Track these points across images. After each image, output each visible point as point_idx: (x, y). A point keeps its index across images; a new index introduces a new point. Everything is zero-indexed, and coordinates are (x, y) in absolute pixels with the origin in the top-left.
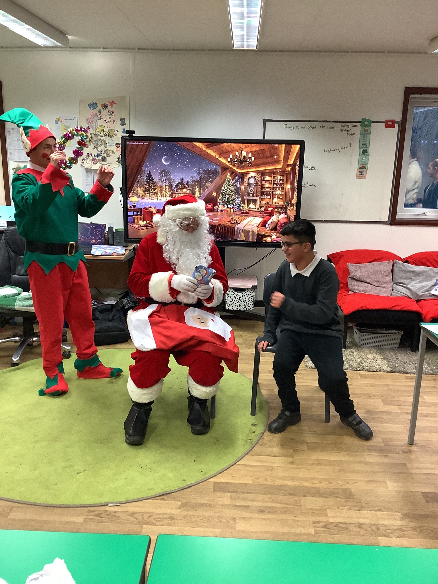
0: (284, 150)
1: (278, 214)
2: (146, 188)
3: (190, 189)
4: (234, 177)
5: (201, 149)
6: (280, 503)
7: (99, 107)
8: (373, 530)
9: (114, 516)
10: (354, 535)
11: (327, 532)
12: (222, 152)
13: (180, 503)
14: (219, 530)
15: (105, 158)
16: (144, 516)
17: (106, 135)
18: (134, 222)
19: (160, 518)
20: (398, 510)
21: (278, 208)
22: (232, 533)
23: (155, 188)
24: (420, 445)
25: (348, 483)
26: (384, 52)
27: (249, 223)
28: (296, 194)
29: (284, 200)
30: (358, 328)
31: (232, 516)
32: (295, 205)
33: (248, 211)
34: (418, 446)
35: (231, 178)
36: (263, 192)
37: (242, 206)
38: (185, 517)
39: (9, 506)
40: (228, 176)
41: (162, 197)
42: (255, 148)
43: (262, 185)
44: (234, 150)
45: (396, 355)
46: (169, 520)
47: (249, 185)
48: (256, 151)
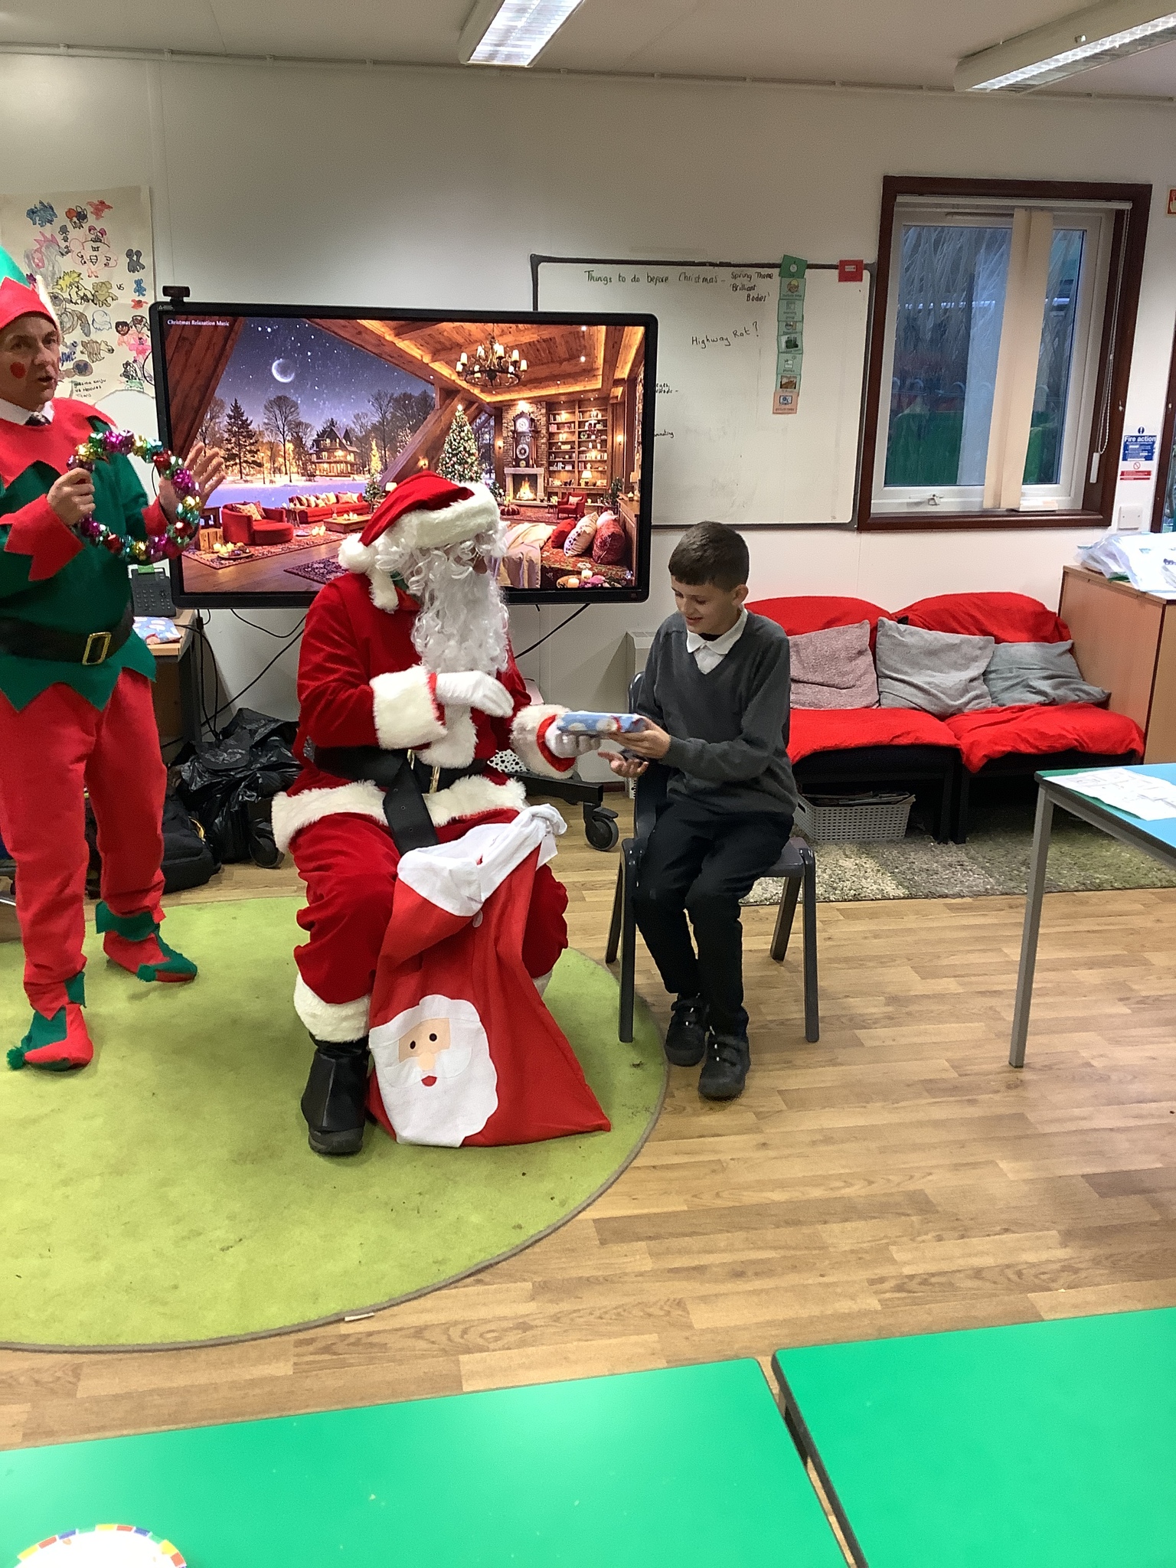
0: (603, 342)
1: (595, 513)
2: (228, 450)
3: (355, 449)
4: (473, 415)
5: (380, 339)
6: (775, 1248)
7: (61, 219)
8: (1009, 1279)
9: (372, 1345)
10: (975, 1299)
11: (909, 1301)
12: (439, 347)
13: (529, 1285)
14: (654, 1337)
15: (86, 365)
16: (450, 1333)
17: (85, 298)
18: (198, 547)
19: (493, 1331)
20: (1047, 1224)
21: (594, 496)
22: (687, 1338)
23: (253, 448)
24: (1038, 1066)
25: (912, 1177)
26: (834, 83)
27: (520, 540)
28: (638, 457)
29: (609, 473)
30: (809, 796)
31: (672, 1297)
32: (637, 487)
33: (515, 508)
34: (1033, 1069)
35: (466, 419)
36: (552, 455)
37: (500, 494)
38: (556, 1318)
39: (66, 1365)
40: (457, 414)
41: (277, 475)
42: (529, 334)
43: (551, 435)
44: (472, 342)
45: (906, 856)
46: (520, 1332)
47: (517, 436)
48: (530, 343)
